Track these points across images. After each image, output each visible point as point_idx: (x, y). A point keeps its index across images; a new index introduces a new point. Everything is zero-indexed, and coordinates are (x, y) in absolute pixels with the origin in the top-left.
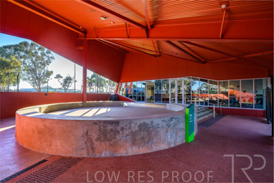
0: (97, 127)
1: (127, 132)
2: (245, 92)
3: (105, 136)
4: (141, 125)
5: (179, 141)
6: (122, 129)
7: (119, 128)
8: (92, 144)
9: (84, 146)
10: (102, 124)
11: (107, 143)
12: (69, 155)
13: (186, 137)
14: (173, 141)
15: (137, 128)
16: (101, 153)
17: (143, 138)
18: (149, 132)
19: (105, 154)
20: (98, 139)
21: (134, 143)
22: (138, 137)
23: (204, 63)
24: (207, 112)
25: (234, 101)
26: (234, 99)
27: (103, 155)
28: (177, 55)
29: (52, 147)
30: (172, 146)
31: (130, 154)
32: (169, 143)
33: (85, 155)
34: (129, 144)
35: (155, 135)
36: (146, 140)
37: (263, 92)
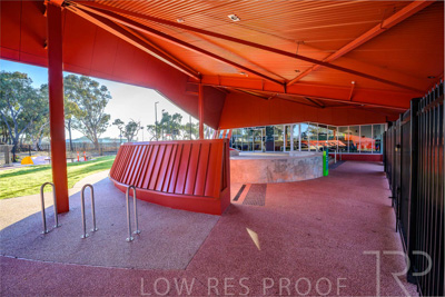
0: (274, 163)
1: (291, 166)
2: (364, 137)
3: (279, 169)
4: (299, 162)
5: (320, 175)
6: (289, 164)
7: (287, 164)
8: (271, 174)
9: (266, 176)
10: (276, 161)
11: (280, 174)
12: (255, 183)
13: (324, 172)
15: (297, 164)
16: (276, 180)
18: (304, 167)
20: (275, 171)
21: (296, 174)
22: (298, 170)
23: (323, 108)
25: (353, 147)
26: (352, 145)
27: (278, 181)
31: (293, 180)
32: (315, 175)
33: (267, 182)
34: (293, 174)
35: (307, 169)
36: (302, 172)
37: (380, 137)
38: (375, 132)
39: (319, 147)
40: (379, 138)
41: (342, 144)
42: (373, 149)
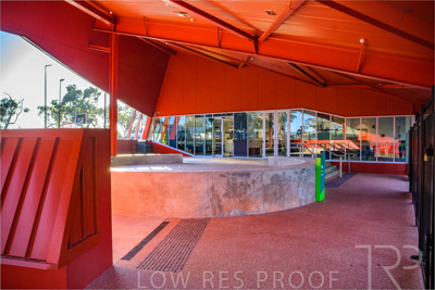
0: (225, 180)
1: (258, 186)
2: (383, 136)
3: (234, 191)
4: (273, 177)
5: (310, 199)
6: (254, 182)
7: (250, 181)
8: (220, 201)
9: (210, 204)
10: (230, 176)
11: (237, 200)
12: (189, 217)
13: (316, 195)
14: (304, 198)
15: (269, 182)
16: (229, 212)
17: (275, 193)
18: (281, 187)
19: (235, 212)
20: (226, 195)
21: (266, 199)
22: (270, 192)
23: (325, 85)
24: (330, 169)
25: (367, 151)
26: (368, 148)
27: (232, 214)
28: (279, 70)
29: (165, 208)
30: (304, 204)
31: (261, 212)
32: (300, 201)
33: (210, 216)
34: (261, 200)
35: (287, 190)
36: (278, 195)
37: (405, 137)
38: (398, 128)
39: (318, 150)
40: (403, 138)
41: (353, 146)
42: (395, 154)
